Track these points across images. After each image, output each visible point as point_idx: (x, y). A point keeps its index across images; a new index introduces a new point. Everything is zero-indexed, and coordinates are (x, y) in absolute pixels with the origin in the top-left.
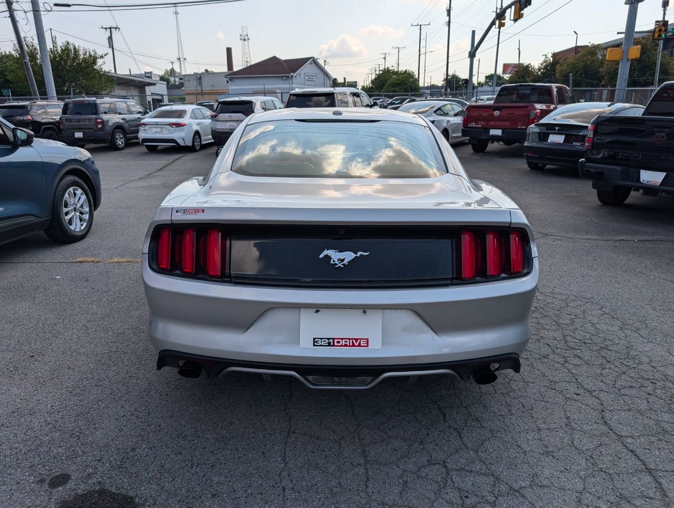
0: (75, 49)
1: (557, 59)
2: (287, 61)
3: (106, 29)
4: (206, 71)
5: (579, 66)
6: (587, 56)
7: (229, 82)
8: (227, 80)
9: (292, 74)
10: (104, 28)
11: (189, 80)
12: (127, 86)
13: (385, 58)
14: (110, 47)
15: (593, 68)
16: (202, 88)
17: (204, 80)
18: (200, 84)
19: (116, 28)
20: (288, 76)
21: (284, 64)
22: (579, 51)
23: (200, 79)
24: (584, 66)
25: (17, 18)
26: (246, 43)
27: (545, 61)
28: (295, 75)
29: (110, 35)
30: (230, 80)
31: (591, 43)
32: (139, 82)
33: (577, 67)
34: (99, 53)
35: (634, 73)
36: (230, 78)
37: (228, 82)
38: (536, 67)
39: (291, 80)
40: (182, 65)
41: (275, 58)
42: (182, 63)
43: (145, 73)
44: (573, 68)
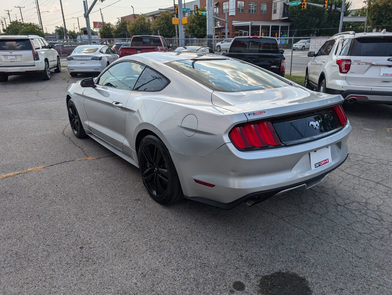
1: (125, 21)
5: (138, 25)
6: (141, 20)
13: (9, 14)
15: (145, 27)
22: (136, 17)
24: (141, 25)
27: (119, 22)
31: (142, 13)
33: (137, 26)
35: (166, 30)
38: (114, 24)
44: (136, 27)
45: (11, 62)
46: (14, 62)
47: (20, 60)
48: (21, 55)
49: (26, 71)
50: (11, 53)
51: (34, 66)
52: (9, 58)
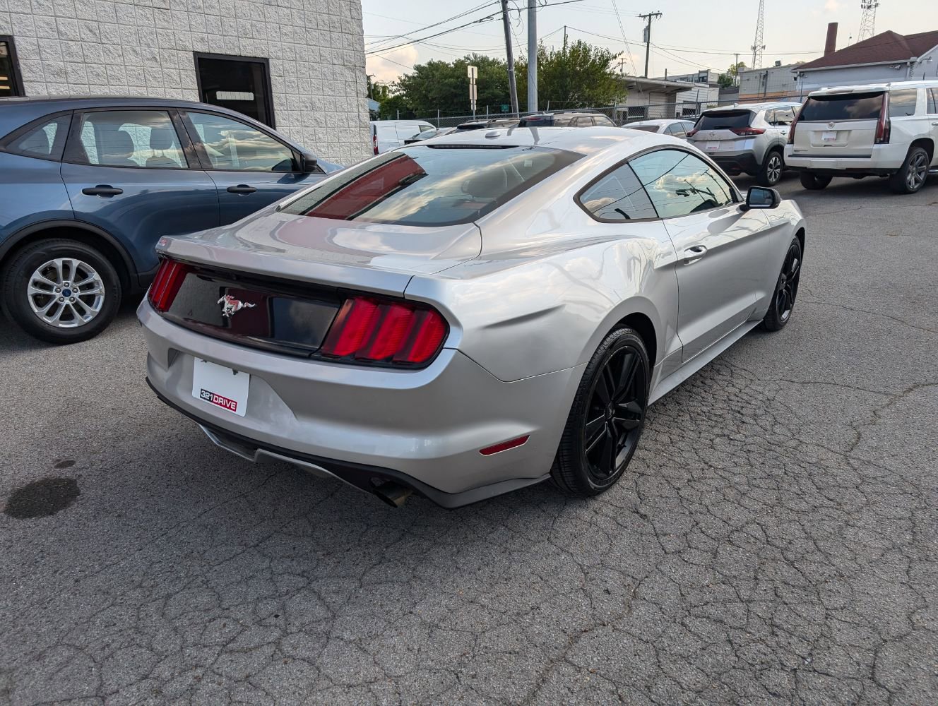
0: (585, 48)
2: (909, 38)
3: (645, 16)
4: (778, 63)
7: (798, 78)
8: (796, 75)
9: (912, 59)
10: (642, 16)
11: (748, 80)
12: (652, 94)
14: (645, 42)
16: (765, 89)
17: (770, 78)
18: (764, 84)
19: (657, 14)
20: (906, 63)
21: (904, 43)
23: (766, 76)
25: (511, 20)
26: (870, 12)
28: (918, 60)
29: (648, 24)
30: (800, 75)
32: (668, 86)
34: (613, 52)
36: (800, 72)
37: (795, 79)
39: (909, 69)
40: (757, 57)
41: (889, 34)
42: (758, 53)
43: (700, 72)
45: (825, 146)
46: (831, 146)
47: (845, 143)
48: (850, 131)
49: (847, 169)
50: (831, 125)
51: (869, 157)
52: (825, 136)
